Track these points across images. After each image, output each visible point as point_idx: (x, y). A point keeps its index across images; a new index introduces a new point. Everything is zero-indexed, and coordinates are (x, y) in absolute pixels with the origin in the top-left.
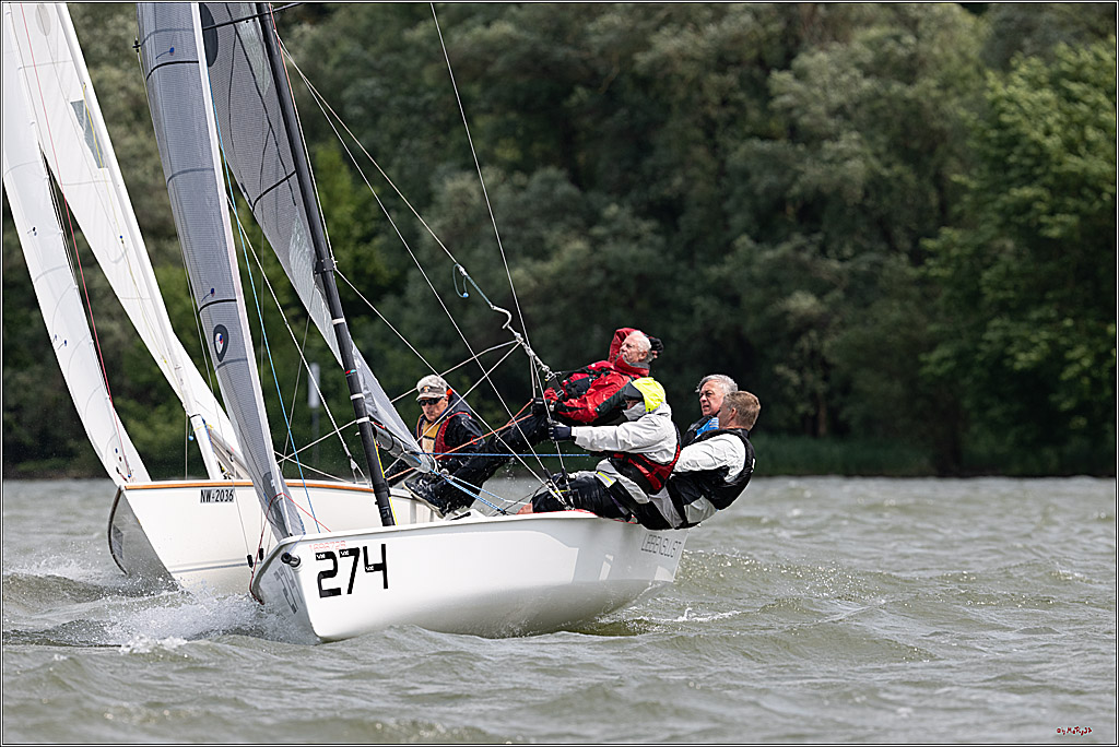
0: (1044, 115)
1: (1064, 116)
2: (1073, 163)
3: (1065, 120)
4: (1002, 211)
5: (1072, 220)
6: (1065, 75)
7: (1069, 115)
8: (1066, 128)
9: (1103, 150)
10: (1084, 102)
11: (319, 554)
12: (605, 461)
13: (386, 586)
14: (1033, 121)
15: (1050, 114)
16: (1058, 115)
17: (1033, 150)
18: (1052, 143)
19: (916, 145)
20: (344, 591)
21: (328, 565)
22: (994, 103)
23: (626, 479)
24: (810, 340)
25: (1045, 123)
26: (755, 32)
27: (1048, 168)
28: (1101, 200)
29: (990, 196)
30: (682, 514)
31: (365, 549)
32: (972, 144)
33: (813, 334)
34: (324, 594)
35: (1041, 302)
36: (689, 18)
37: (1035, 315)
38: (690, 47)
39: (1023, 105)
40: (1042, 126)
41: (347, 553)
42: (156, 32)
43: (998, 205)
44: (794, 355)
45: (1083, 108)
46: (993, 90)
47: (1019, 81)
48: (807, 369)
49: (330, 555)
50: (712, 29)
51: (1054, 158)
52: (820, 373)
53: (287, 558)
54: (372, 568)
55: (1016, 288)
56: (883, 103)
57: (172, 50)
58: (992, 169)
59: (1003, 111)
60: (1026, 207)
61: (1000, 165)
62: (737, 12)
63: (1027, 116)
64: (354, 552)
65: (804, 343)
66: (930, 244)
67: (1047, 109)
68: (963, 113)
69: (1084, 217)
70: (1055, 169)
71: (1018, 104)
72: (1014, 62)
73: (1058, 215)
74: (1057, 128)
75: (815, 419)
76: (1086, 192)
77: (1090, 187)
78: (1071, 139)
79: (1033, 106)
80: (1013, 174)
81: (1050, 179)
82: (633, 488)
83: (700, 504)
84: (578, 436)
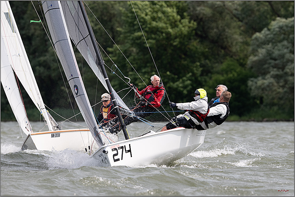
0: (145, 9)
2: (154, 24)
3: (152, 11)
4: (132, 39)
5: (153, 41)
7: (153, 9)
8: (152, 13)
9: (163, 20)
10: (158, 5)
11: (113, 149)
12: (187, 112)
13: (131, 156)
14: (142, 11)
15: (147, 9)
16: (150, 9)
17: (142, 20)
18: (148, 18)
19: (106, 18)
20: (120, 159)
21: (115, 152)
22: (130, 5)
23: (193, 118)
27: (146, 25)
29: (129, 34)
30: (207, 126)
31: (125, 146)
32: (123, 18)
34: (115, 161)
35: (145, 67)
37: (143, 71)
39: (139, 6)
40: (145, 12)
41: (120, 148)
43: (131, 38)
45: (158, 6)
49: (116, 149)
51: (148, 22)
53: (104, 152)
54: (127, 152)
55: (137, 63)
56: (96, 5)
58: (129, 26)
59: (133, 8)
60: (140, 38)
61: (132, 24)
63: (140, 9)
64: (122, 147)
66: (110, 49)
67: (146, 7)
68: (121, 8)
69: (158, 41)
70: (149, 26)
71: (137, 5)
73: (149, 40)
74: (150, 13)
76: (158, 33)
77: (159, 31)
78: (154, 17)
79: (142, 6)
80: (136, 27)
81: (147, 29)
82: (195, 121)
83: (212, 124)
84: (178, 106)
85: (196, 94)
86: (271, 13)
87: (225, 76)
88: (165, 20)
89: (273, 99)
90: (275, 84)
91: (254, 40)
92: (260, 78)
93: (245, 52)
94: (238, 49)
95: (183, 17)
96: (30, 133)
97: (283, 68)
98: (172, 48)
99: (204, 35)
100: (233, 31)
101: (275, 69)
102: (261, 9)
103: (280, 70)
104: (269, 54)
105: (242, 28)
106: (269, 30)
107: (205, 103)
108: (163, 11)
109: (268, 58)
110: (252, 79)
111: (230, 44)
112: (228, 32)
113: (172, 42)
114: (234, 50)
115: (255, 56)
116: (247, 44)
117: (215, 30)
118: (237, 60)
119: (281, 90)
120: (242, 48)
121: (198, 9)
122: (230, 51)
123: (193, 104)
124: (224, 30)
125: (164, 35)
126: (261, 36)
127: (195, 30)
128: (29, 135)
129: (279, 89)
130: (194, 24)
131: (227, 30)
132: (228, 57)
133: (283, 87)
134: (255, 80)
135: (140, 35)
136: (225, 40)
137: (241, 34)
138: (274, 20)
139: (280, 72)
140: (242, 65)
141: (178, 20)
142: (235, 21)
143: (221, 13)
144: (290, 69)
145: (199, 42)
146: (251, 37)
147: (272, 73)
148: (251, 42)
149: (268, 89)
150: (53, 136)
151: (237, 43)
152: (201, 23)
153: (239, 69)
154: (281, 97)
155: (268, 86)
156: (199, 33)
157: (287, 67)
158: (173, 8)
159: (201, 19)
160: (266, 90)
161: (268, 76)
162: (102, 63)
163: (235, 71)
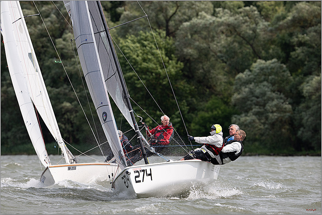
0: (137, 50)
1: (142, 51)
2: (145, 65)
3: (143, 52)
6: (142, 39)
7: (144, 50)
8: (143, 54)
9: (153, 61)
11: (135, 171)
12: (204, 146)
13: (152, 180)
14: (134, 52)
15: (138, 50)
16: (141, 51)
17: (134, 61)
18: (139, 59)
20: (142, 181)
21: (137, 174)
22: (122, 47)
23: (209, 151)
24: (67, 115)
25: (137, 53)
26: (51, 27)
27: (137, 66)
28: (152, 75)
30: (222, 161)
31: (146, 170)
33: (68, 114)
34: (137, 182)
36: (33, 23)
38: (33, 32)
39: (131, 48)
40: (136, 54)
41: (142, 171)
42: (81, 35)
44: (63, 120)
45: (148, 48)
46: (122, 44)
47: (129, 41)
48: (67, 124)
49: (137, 172)
50: (39, 27)
51: (139, 63)
52: (70, 125)
53: (127, 172)
54: (148, 175)
57: (86, 40)
59: (125, 49)
62: (46, 22)
63: (132, 50)
64: (143, 171)
65: (66, 116)
67: (137, 49)
69: (148, 81)
70: (139, 66)
71: (129, 47)
72: (127, 36)
74: (141, 55)
75: (69, 138)
76: (148, 73)
77: (149, 72)
78: (144, 58)
79: (134, 48)
80: (127, 68)
81: (138, 69)
82: (211, 154)
83: (227, 159)
84: (196, 139)
85: (212, 129)
86: (253, 55)
87: (210, 113)
88: (155, 61)
89: (255, 134)
90: (257, 121)
91: (236, 80)
92: (243, 115)
93: (229, 91)
94: (223, 89)
95: (171, 59)
96: (48, 165)
97: (264, 106)
98: (161, 87)
99: (191, 76)
100: (218, 71)
101: (257, 107)
102: (244, 51)
103: (262, 107)
104: (252, 92)
105: (226, 69)
106: (251, 71)
107: (220, 137)
108: (152, 52)
109: (251, 96)
110: (236, 116)
111: (215, 83)
112: (213, 73)
113: (161, 81)
114: (218, 89)
115: (239, 94)
116: (231, 84)
117: (201, 71)
118: (222, 99)
119: (262, 127)
120: (226, 88)
121: (185, 50)
122: (215, 91)
123: (209, 138)
124: (209, 71)
125: (154, 74)
126: (244, 76)
127: (182, 70)
128: (47, 168)
129: (261, 125)
130: (181, 65)
131: (212, 71)
132: (213, 96)
133: (264, 124)
134: (239, 117)
135: (131, 75)
136: (210, 80)
137: (225, 75)
138: (255, 62)
139: (262, 110)
140: (226, 103)
141: (167, 61)
142: (220, 62)
143: (206, 55)
144: (270, 107)
145: (185, 82)
146: (234, 77)
147: (254, 110)
148: (234, 82)
149: (250, 126)
150: (69, 169)
151: (221, 83)
152: (188, 64)
153: (223, 107)
154: (262, 133)
155: (250, 123)
156: (186, 73)
157: (267, 105)
158: (162, 50)
159: (188, 61)
160: (248, 127)
161: (250, 113)
162: (127, 96)
163: (220, 109)
